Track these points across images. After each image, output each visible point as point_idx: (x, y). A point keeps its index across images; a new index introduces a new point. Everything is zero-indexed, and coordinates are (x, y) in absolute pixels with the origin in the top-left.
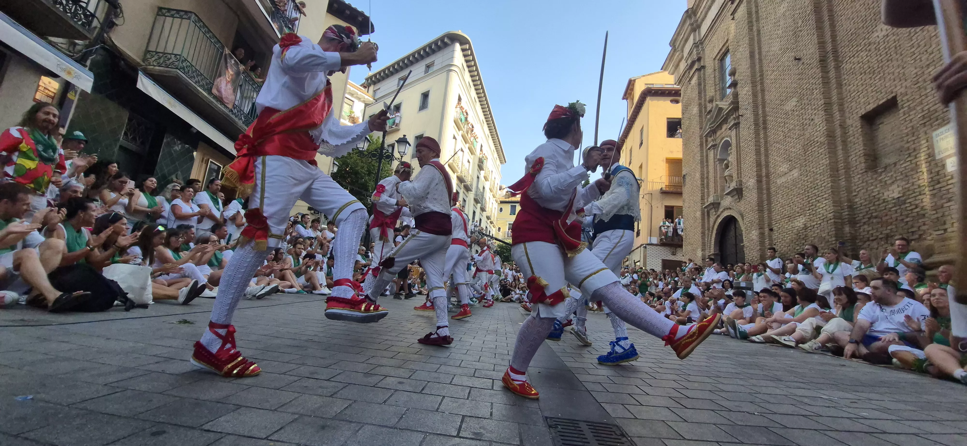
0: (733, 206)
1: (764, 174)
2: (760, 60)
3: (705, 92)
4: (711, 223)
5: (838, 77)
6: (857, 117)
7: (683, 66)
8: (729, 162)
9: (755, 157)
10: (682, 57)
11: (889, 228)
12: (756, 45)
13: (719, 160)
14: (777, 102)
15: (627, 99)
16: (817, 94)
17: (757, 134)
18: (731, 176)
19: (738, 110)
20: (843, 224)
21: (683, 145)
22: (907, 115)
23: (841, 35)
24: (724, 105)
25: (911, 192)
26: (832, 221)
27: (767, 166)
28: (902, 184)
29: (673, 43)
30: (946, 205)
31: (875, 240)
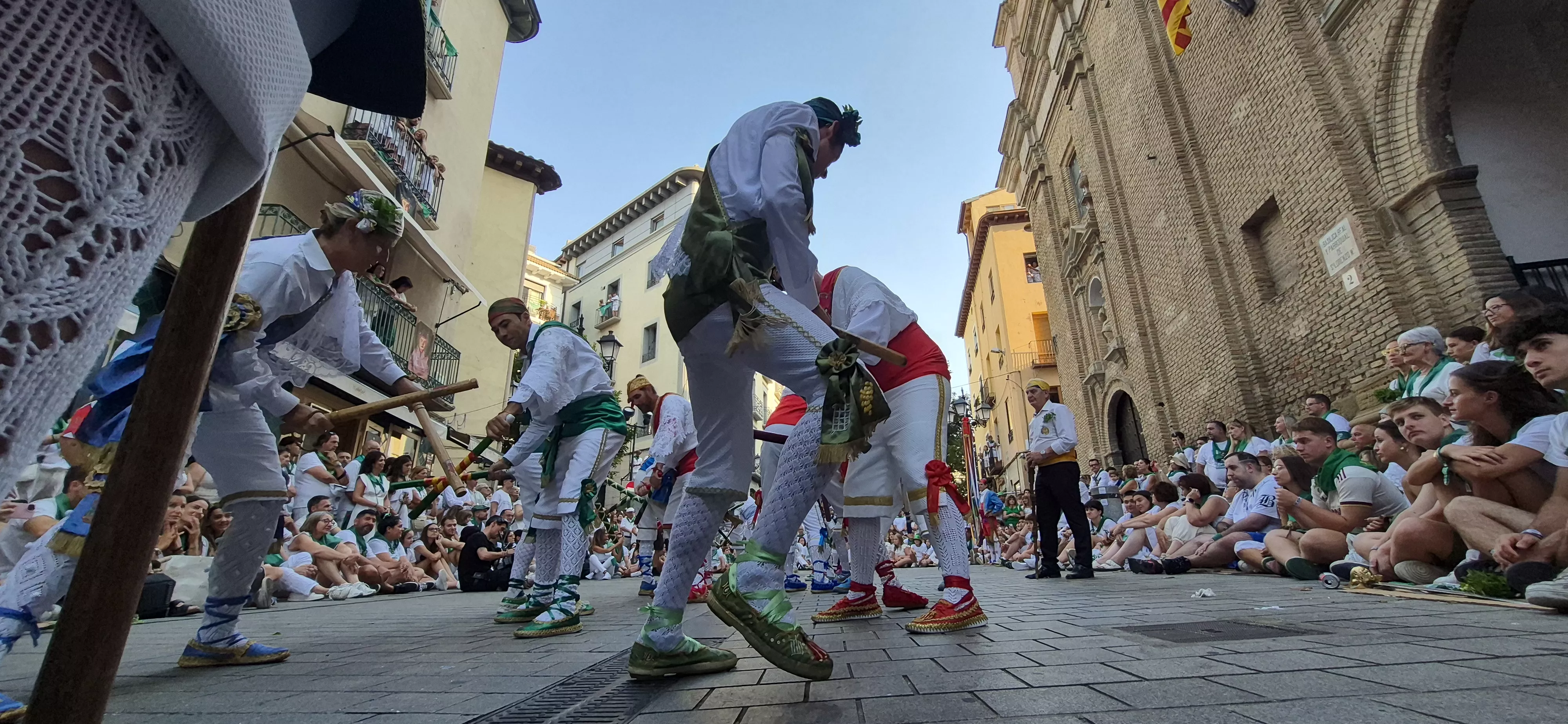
0: (1121, 376)
1: (1147, 324)
2: (1114, 162)
3: (1058, 213)
4: (1099, 405)
5: (1205, 176)
6: (1237, 228)
7: (1024, 178)
8: (1105, 310)
9: (1130, 299)
10: (1021, 167)
11: (1305, 381)
12: (1105, 142)
13: (1091, 309)
14: (1145, 218)
15: (964, 232)
16: (1183, 204)
17: (1127, 265)
18: (1110, 331)
19: (1098, 235)
20: (1251, 383)
21: (1046, 292)
22: (1291, 220)
23: (1196, 119)
24: (1082, 229)
25: (1319, 326)
26: (1236, 381)
27: (1150, 311)
28: (1306, 316)
29: (1003, 149)
30: (1355, 338)
31: (1294, 401)
